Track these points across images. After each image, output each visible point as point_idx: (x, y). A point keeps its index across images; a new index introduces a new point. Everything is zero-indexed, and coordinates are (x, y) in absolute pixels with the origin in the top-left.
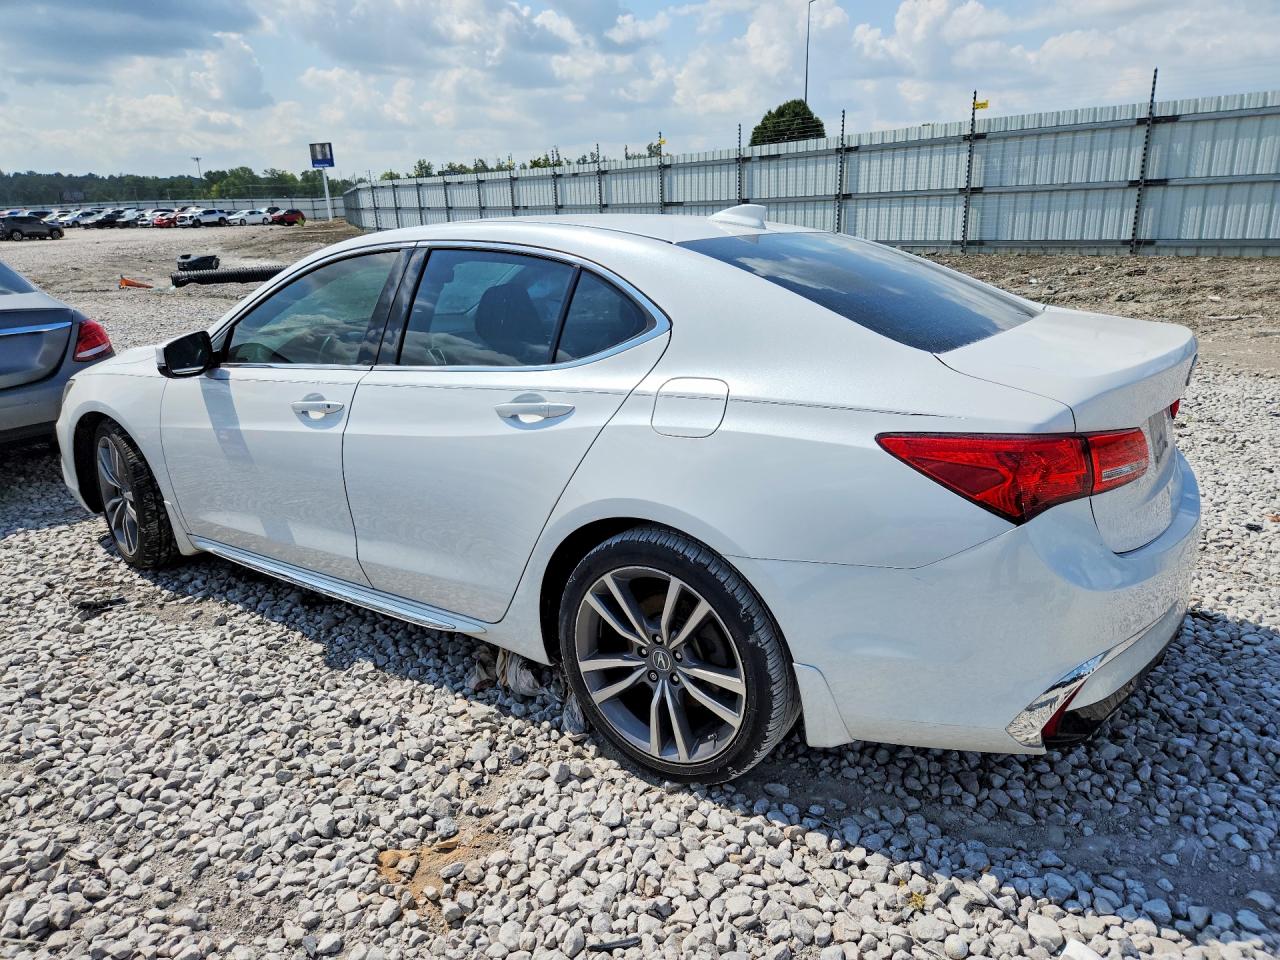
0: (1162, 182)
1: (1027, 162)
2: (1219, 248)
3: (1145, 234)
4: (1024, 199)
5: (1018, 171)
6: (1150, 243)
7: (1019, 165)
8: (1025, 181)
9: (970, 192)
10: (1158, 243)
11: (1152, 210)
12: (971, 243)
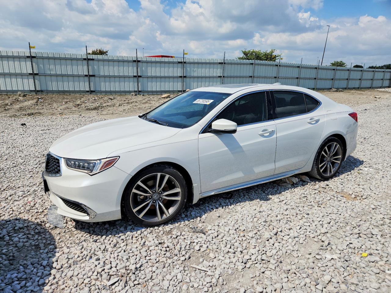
0: (94, 76)
1: (52, 67)
2: (111, 93)
3: (92, 89)
4: (53, 78)
5: (50, 69)
6: (94, 91)
7: (50, 68)
8: (53, 73)
9: (34, 75)
10: (96, 92)
11: (92, 83)
12: (38, 91)
